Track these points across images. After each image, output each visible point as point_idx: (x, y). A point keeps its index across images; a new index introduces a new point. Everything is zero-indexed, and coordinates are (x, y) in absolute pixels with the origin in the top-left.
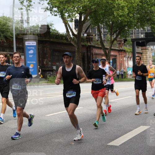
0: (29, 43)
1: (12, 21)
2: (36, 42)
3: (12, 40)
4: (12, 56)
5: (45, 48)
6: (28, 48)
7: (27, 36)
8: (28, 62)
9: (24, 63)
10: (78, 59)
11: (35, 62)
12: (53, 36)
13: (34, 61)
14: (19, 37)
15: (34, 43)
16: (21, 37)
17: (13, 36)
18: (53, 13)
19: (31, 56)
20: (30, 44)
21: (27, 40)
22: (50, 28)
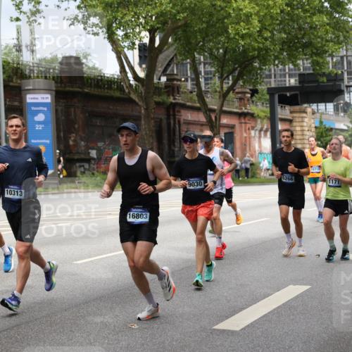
0: (34, 98)
2: (51, 94)
5: (73, 110)
6: (33, 108)
7: (31, 81)
8: (33, 141)
10: (146, 134)
11: (48, 141)
12: (90, 81)
13: (47, 139)
14: (12, 84)
15: (47, 98)
18: (88, 29)
19: (39, 127)
20: (37, 99)
21: (29, 91)
22: (83, 64)
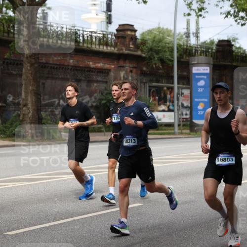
0: (198, 70)
1: (171, 34)
2: (210, 67)
3: (171, 65)
4: (170, 90)
6: (197, 77)
7: (196, 58)
8: (196, 100)
9: (189, 102)
11: (206, 100)
12: (237, 57)
13: (206, 98)
14: (182, 60)
15: (207, 70)
16: (186, 60)
17: (173, 57)
18: (238, 21)
19: (200, 90)
20: (200, 70)
21: (195, 65)
22: (233, 45)
